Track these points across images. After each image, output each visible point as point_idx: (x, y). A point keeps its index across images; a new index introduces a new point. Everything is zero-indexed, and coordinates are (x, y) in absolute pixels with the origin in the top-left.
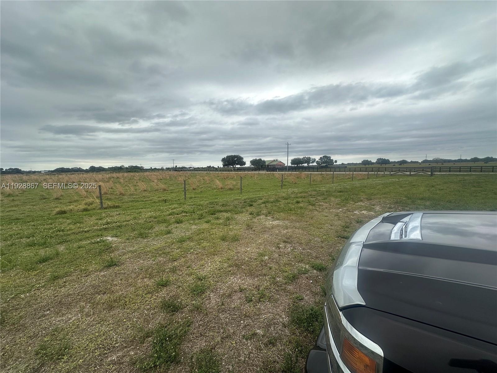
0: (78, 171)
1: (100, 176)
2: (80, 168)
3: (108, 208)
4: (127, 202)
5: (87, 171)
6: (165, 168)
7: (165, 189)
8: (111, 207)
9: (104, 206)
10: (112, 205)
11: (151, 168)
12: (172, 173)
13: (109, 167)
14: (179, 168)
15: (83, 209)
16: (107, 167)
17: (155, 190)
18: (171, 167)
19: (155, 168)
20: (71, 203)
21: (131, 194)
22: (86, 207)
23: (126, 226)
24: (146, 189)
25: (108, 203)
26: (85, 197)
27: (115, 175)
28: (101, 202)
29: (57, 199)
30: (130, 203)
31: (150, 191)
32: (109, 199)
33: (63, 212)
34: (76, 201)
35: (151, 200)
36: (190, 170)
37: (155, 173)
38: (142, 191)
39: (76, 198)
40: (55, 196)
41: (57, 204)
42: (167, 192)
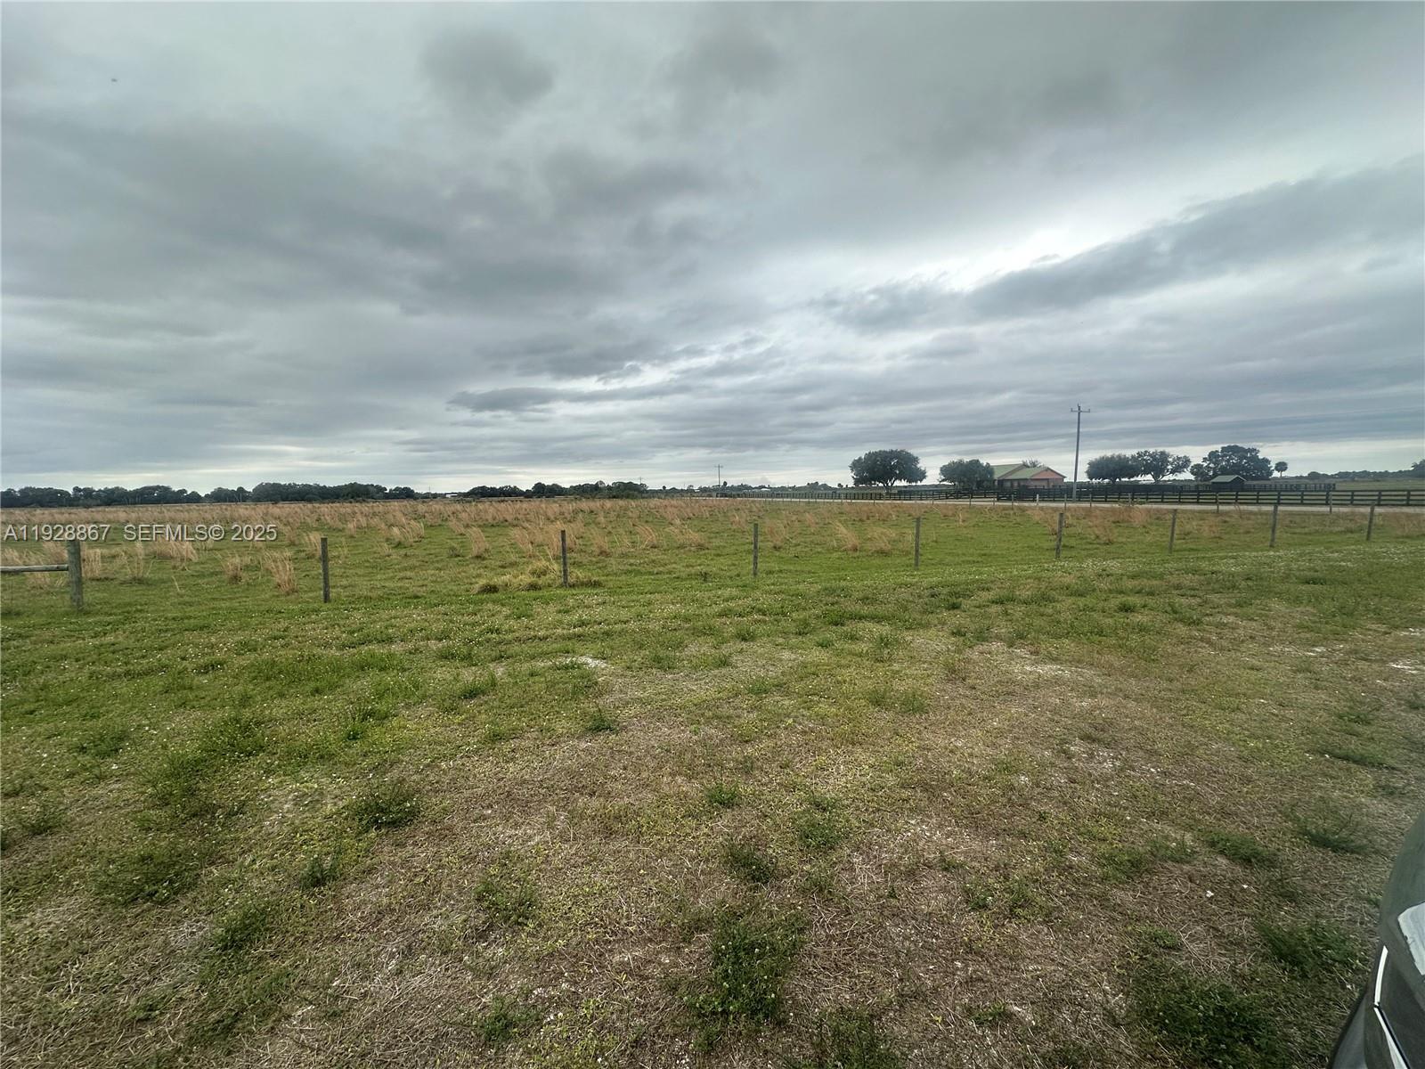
1: (554, 507)
2: (515, 487)
3: (579, 587)
4: (616, 574)
5: (528, 495)
6: (696, 488)
7: (702, 545)
8: (582, 584)
9: (571, 580)
10: (585, 580)
12: (715, 500)
14: (733, 488)
15: (529, 584)
17: (676, 545)
18: (711, 486)
20: (505, 568)
21: (624, 555)
22: (533, 579)
23: (621, 633)
24: (655, 542)
25: (577, 574)
26: (530, 557)
27: (585, 504)
28: (565, 571)
29: (478, 557)
30: (623, 577)
31: (665, 547)
32: (578, 565)
33: (492, 589)
34: (513, 564)
35: (670, 573)
36: (762, 495)
37: (674, 502)
38: (647, 546)
39: (513, 558)
40: (475, 552)
41: (479, 568)
42: (707, 551)
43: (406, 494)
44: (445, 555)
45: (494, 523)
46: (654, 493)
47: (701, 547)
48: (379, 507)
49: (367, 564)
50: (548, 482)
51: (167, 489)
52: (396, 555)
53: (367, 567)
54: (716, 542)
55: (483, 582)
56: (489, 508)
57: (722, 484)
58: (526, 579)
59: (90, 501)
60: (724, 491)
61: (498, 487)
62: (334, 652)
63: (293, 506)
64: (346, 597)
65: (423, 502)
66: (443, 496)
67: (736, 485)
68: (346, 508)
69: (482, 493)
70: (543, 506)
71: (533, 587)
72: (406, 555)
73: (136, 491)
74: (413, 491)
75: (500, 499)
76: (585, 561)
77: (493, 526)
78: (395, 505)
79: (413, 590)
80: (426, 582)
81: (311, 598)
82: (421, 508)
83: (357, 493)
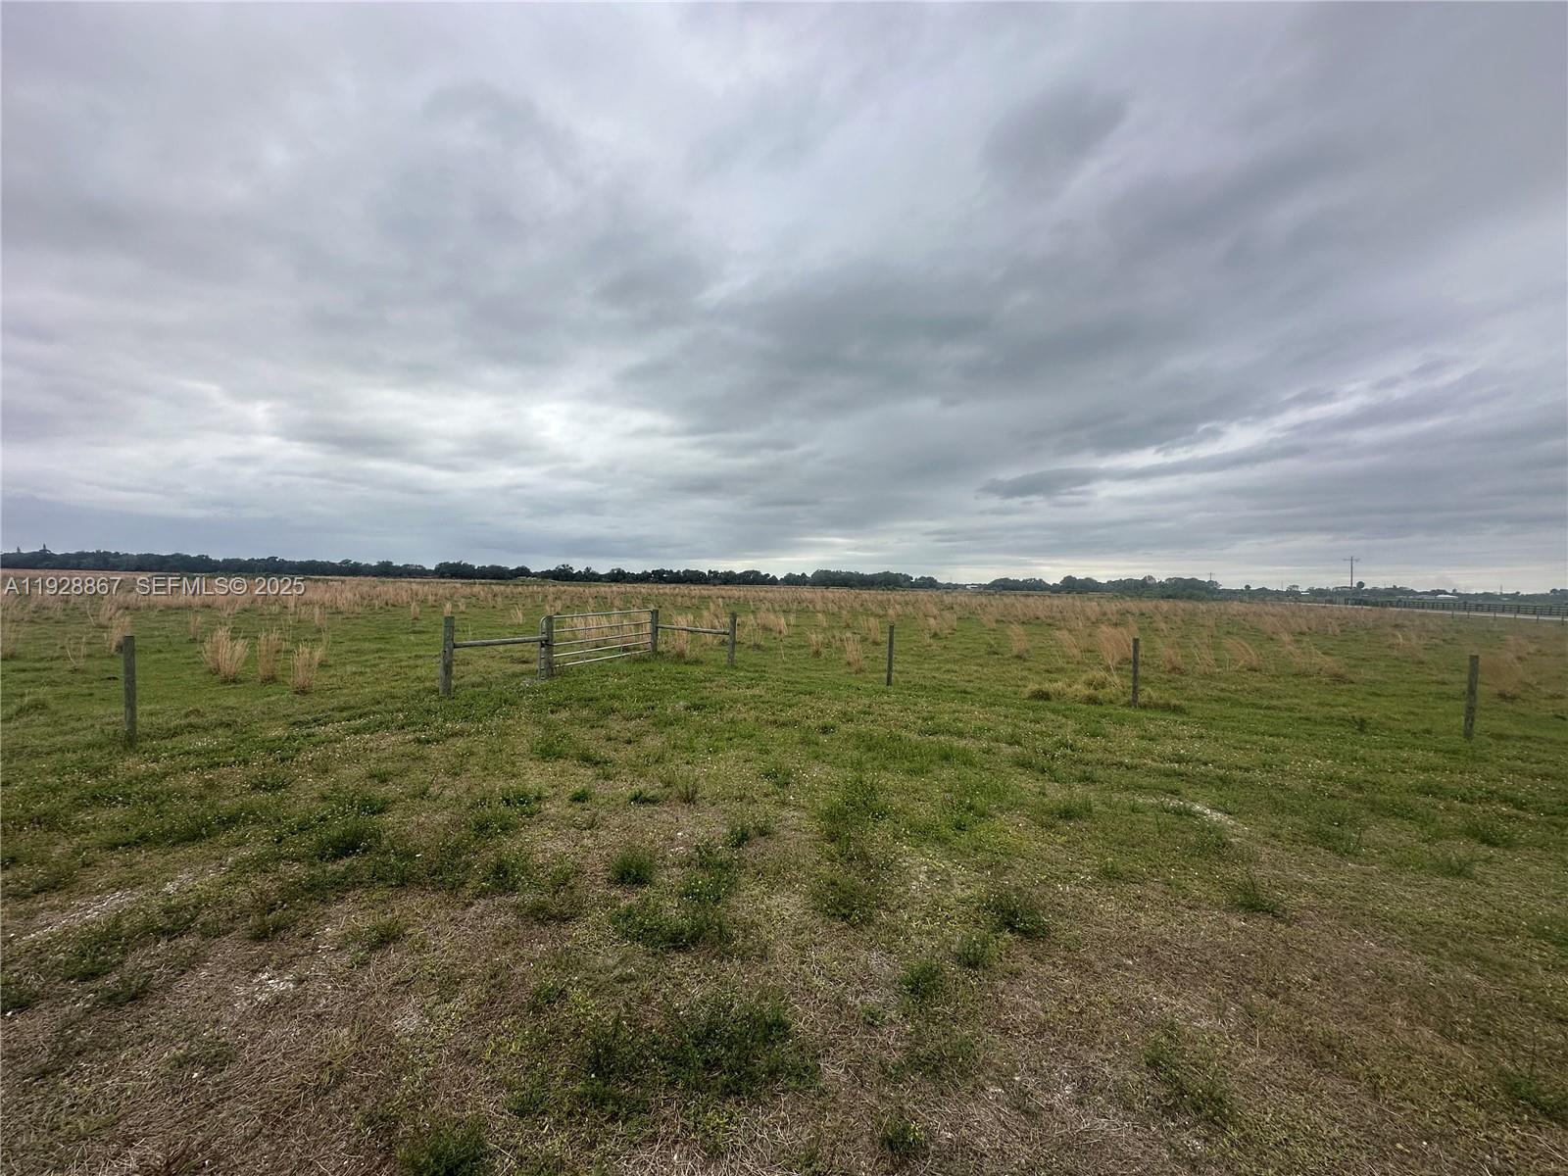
0: (1035, 587)
1: (1092, 606)
2: (1041, 580)
3: (1151, 708)
4: (1201, 699)
5: (1055, 590)
6: (1303, 589)
7: (1342, 676)
8: (1156, 707)
9: (1142, 699)
10: (1161, 702)
11: (1248, 587)
12: (1341, 609)
13: (1109, 579)
14: (1374, 591)
15: (1088, 696)
16: (1104, 581)
17: (1294, 671)
18: (1331, 588)
19: (1264, 589)
20: (1051, 672)
21: (1205, 676)
22: (1091, 691)
23: (1243, 783)
24: (1254, 663)
25: (1148, 693)
26: (1078, 663)
27: (1131, 605)
28: (1135, 688)
29: (1019, 657)
30: (1215, 706)
31: (1273, 672)
32: (1148, 682)
33: (1044, 696)
34: (1060, 670)
35: (1291, 710)
36: (1444, 605)
37: (1269, 608)
38: (1242, 667)
39: (1061, 663)
40: (1015, 651)
41: (1022, 670)
42: (1352, 686)
43: (929, 584)
44: (982, 652)
45: (1025, 620)
46: (1231, 595)
47: (1338, 678)
48: (910, 595)
49: (912, 652)
50: (1080, 575)
51: (758, 573)
52: (936, 645)
53: (913, 655)
54: (1366, 673)
55: (1033, 687)
56: (1018, 603)
57: (1355, 585)
58: (1081, 689)
59: (716, 582)
60: (1358, 596)
61: (1021, 580)
62: (915, 737)
63: (840, 591)
64: (904, 682)
65: (947, 593)
66: (964, 587)
67: (1382, 587)
68: (881, 595)
69: (1004, 586)
70: (1078, 603)
71: (1092, 700)
72: (945, 647)
73: (741, 574)
74: (936, 581)
75: (1024, 592)
76: (1152, 678)
77: (1023, 623)
78: (922, 594)
79: (962, 685)
80: (972, 678)
81: (875, 679)
82: (948, 599)
83: (889, 582)
